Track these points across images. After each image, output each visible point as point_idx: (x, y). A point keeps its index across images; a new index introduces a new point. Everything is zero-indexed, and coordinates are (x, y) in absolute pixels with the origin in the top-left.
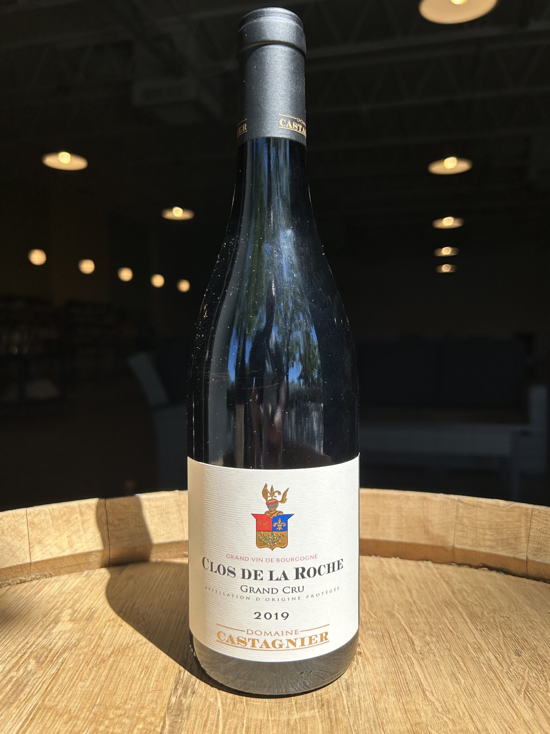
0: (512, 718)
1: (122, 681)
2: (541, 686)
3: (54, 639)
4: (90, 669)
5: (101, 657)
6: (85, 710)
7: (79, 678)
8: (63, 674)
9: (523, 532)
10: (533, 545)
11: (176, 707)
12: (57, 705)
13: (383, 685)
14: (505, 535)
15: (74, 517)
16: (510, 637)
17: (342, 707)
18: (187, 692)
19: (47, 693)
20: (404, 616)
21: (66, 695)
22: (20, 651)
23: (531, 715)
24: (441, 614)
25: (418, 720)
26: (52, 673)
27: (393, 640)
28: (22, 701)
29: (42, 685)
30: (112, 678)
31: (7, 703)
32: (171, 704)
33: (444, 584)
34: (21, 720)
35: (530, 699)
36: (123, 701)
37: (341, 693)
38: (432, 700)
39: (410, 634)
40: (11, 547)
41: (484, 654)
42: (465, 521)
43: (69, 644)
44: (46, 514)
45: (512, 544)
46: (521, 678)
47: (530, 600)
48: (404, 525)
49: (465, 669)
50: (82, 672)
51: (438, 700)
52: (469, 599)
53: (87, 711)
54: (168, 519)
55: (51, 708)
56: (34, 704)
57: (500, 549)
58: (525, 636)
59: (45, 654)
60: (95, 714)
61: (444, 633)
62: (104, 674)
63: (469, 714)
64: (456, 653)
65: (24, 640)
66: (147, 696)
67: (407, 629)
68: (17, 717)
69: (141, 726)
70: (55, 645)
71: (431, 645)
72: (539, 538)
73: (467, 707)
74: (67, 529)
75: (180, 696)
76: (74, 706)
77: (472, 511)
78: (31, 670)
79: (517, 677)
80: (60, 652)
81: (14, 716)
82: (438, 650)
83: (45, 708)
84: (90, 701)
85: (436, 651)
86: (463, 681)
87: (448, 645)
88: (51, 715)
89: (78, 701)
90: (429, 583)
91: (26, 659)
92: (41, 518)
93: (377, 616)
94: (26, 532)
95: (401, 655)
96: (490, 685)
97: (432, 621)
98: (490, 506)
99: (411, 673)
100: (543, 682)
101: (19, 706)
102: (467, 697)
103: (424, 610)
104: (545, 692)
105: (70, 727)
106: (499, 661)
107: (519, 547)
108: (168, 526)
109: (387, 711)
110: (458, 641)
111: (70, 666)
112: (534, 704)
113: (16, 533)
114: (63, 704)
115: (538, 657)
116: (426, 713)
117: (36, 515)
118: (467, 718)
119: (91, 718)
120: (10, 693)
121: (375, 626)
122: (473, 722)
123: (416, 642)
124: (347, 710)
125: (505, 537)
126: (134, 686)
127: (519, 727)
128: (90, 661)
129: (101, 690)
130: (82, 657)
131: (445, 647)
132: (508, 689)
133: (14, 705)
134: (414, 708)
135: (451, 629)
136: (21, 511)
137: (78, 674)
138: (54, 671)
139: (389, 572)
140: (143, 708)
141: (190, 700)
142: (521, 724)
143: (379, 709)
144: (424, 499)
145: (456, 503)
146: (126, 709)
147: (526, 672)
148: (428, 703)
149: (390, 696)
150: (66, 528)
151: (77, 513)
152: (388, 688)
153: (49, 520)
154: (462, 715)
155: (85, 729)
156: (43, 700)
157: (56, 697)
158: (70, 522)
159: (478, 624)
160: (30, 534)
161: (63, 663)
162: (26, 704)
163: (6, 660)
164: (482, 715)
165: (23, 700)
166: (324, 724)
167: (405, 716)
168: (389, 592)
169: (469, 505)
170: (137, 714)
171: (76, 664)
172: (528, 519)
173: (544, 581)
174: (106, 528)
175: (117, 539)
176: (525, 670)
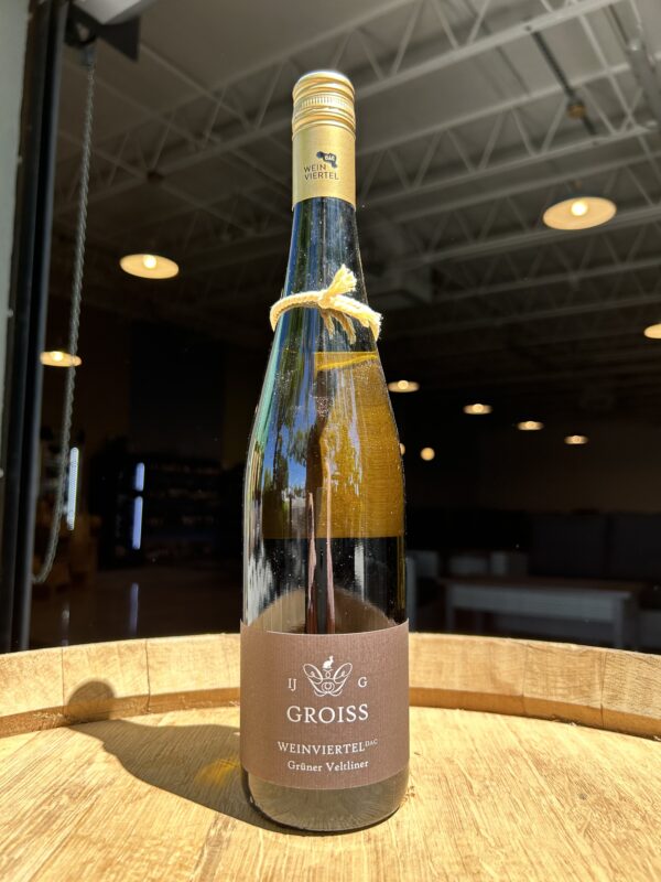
0: (568, 853)
1: (159, 816)
2: (603, 826)
3: (88, 778)
4: (126, 805)
5: (139, 793)
6: (120, 840)
7: (115, 812)
8: (97, 808)
9: (597, 678)
10: (607, 693)
11: (215, 838)
12: (90, 835)
14: (578, 681)
16: (576, 782)
17: (390, 841)
20: (463, 762)
21: (100, 827)
22: (52, 787)
23: (589, 850)
24: (505, 761)
25: (469, 854)
26: (86, 807)
27: (450, 784)
28: (54, 831)
29: (75, 817)
30: (149, 812)
31: (37, 833)
32: (209, 836)
34: (53, 846)
35: (590, 836)
36: (160, 833)
37: (390, 831)
38: (486, 836)
39: (469, 778)
40: (43, 688)
41: (546, 797)
42: (535, 668)
44: (82, 654)
45: (585, 691)
46: (583, 818)
47: (602, 749)
49: (524, 810)
50: (117, 807)
51: (492, 836)
52: (536, 748)
53: (122, 841)
54: (213, 664)
56: (67, 833)
57: (572, 697)
58: (592, 782)
59: (79, 790)
60: (131, 843)
61: (506, 778)
62: (140, 809)
63: (523, 849)
64: (517, 796)
65: (55, 778)
66: (184, 829)
67: (466, 773)
68: (48, 845)
70: (89, 783)
71: (491, 789)
72: (614, 684)
73: (522, 843)
74: (105, 672)
75: (220, 830)
76: (108, 837)
77: (542, 656)
78: (64, 805)
79: (579, 817)
80: (94, 789)
81: (46, 843)
82: (497, 793)
83: (78, 837)
84: (125, 832)
85: (495, 793)
86: (520, 820)
87: (509, 789)
88: (84, 843)
89: (113, 832)
90: (495, 734)
91: (58, 795)
92: (77, 658)
93: (434, 762)
94: (60, 673)
95: (457, 796)
96: (549, 824)
97: (494, 767)
98: (561, 651)
99: (466, 813)
100: (605, 822)
101: (51, 835)
102: (523, 835)
103: (486, 758)
104: (607, 831)
105: (104, 854)
106: (561, 804)
107: (593, 694)
109: (437, 846)
110: (519, 785)
111: (104, 802)
112: (594, 842)
113: (50, 673)
114: (98, 835)
115: (604, 801)
117: (72, 655)
118: (521, 851)
119: (126, 847)
120: (42, 824)
121: (431, 770)
122: (528, 856)
124: (395, 844)
125: (578, 684)
126: (171, 820)
127: (574, 861)
128: (126, 798)
129: (137, 822)
130: (117, 794)
131: (505, 790)
132: (567, 827)
133: (46, 834)
135: (514, 775)
136: (56, 650)
137: (113, 808)
138: (88, 805)
139: (451, 723)
140: (181, 839)
141: (230, 832)
142: (577, 858)
143: (428, 844)
145: (524, 647)
146: (163, 840)
147: (590, 813)
148: (481, 839)
149: (441, 833)
150: (103, 671)
151: (115, 654)
152: (440, 826)
153: (86, 661)
155: (120, 855)
156: (76, 831)
157: (90, 827)
158: (107, 664)
159: (543, 770)
160: (65, 676)
161: (97, 799)
162: (59, 833)
163: (37, 795)
166: (370, 855)
167: (455, 850)
168: (450, 740)
169: (539, 649)
170: (174, 844)
171: (112, 800)
172: (602, 664)
173: (621, 732)
174: (145, 672)
175: (158, 683)
176: (588, 812)
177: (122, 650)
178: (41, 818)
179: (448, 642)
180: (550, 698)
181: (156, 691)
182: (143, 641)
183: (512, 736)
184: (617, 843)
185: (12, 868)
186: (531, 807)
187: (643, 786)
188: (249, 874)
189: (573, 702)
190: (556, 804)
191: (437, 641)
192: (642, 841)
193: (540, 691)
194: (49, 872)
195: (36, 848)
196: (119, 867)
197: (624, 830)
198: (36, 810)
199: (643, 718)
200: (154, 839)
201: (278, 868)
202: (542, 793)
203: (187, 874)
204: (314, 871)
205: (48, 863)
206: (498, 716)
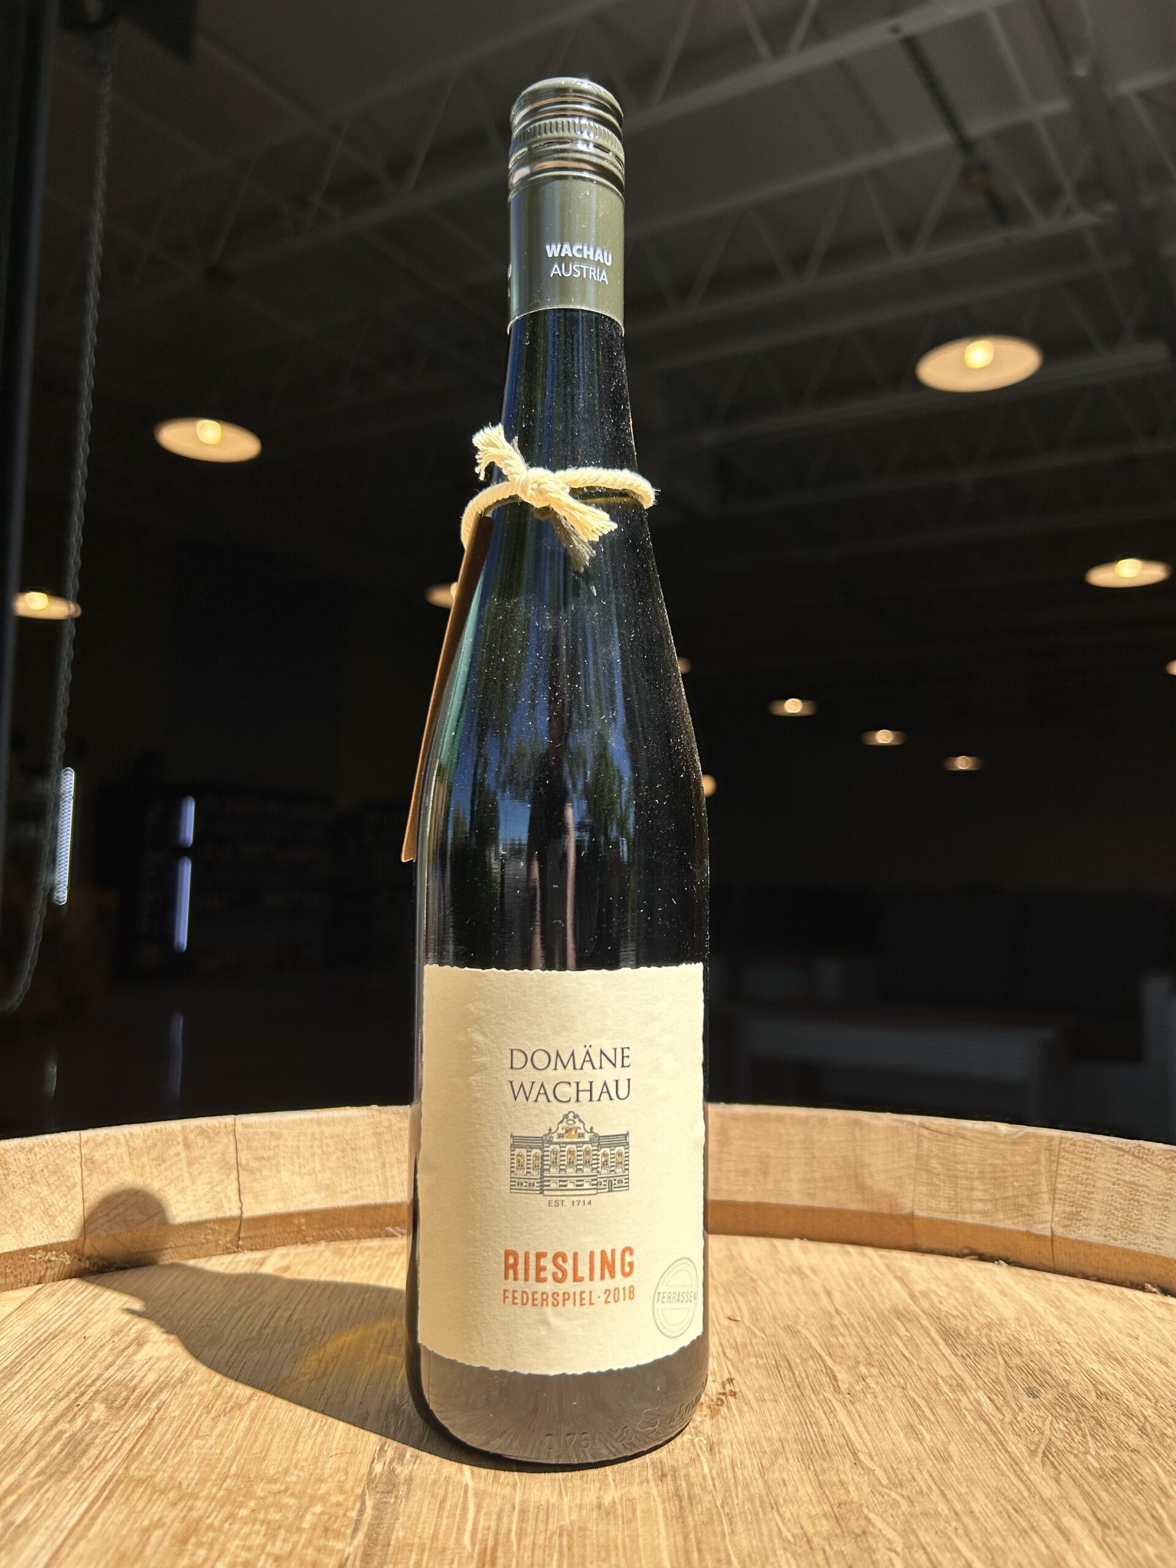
0: (1019, 1496)
1: (277, 1439)
2: (1074, 1445)
3: (139, 1371)
4: (213, 1419)
5: (234, 1400)
6: (209, 1484)
7: (194, 1433)
8: (160, 1427)
9: (1043, 1182)
10: (1062, 1208)
11: (384, 1479)
12: (152, 1476)
13: (778, 1445)
14: (1010, 1188)
15: (172, 1151)
16: (1018, 1367)
17: (700, 1478)
18: (405, 1455)
19: (131, 1457)
20: (817, 1334)
21: (170, 1461)
22: (73, 1389)
23: (1054, 1488)
24: (889, 1331)
25: (843, 1498)
26: (140, 1425)
27: (797, 1373)
28: (85, 1469)
29: (122, 1444)
30: (258, 1433)
31: (54, 1473)
32: (373, 1475)
33: (895, 1283)
34: (86, 1498)
35: (1052, 1463)
36: (281, 1469)
37: (699, 1456)
38: (870, 1466)
39: (829, 1362)
40: (47, 1206)
41: (969, 1394)
42: (934, 1165)
43: (168, 1379)
44: (118, 1143)
45: (1023, 1206)
46: (1037, 1432)
47: (1057, 1308)
48: (817, 1175)
49: (932, 1418)
50: (198, 1424)
51: (881, 1466)
52: (941, 1307)
53: (213, 1486)
54: (357, 1160)
55: (140, 1481)
56: (110, 1473)
57: (1001, 1216)
58: (1047, 1366)
59: (124, 1394)
60: (229, 1491)
61: (895, 1361)
62: (241, 1426)
63: (938, 1487)
64: (916, 1393)
65: (79, 1372)
66: (325, 1463)
67: (823, 1354)
68: (77, 1495)
69: (318, 1509)
70: (141, 1380)
71: (869, 1380)
72: (1074, 1193)
73: (936, 1478)
74: (159, 1176)
75: (391, 1463)
76: (186, 1478)
77: (947, 1145)
78: (98, 1421)
79: (1030, 1430)
80: (152, 1391)
81: (71, 1493)
82: (882, 1388)
83: (132, 1481)
84: (217, 1470)
85: (878, 1389)
86: (928, 1437)
87: (902, 1381)
88: (144, 1492)
89: (195, 1469)
90: (867, 1281)
91: (86, 1403)
92: (108, 1152)
93: (765, 1334)
94: (78, 1179)
95: (813, 1396)
96: (979, 1443)
97: (872, 1341)
98: (980, 1135)
99: (831, 1425)
100: (1077, 1438)
101: (81, 1477)
102: (935, 1462)
103: (856, 1324)
104: (1082, 1454)
105: (182, 1511)
106: (996, 1406)
107: (1037, 1211)
108: (355, 1173)
109: (785, 1485)
110: (919, 1373)
111: (173, 1415)
112: (1060, 1473)
113: (59, 1178)
114: (166, 1475)
115: (1070, 1400)
116: (859, 1489)
117: (99, 1145)
118: (935, 1494)
119: (222, 1497)
120: (61, 1456)
121: (761, 1349)
122: (948, 1500)
123: (842, 1375)
124: (710, 1482)
125: (1010, 1194)
126: (300, 1446)
127: (1031, 1508)
128: (213, 1407)
129: (238, 1451)
130: (196, 1400)
131: (895, 1383)
132: (1012, 1448)
133: (71, 1476)
134: (836, 1479)
135: (907, 1355)
136: (70, 1137)
137: (190, 1426)
138: (143, 1421)
139: (788, 1263)
140: (321, 1480)
141: (410, 1468)
142: (1035, 1503)
143: (770, 1482)
144: (856, 1122)
145: (916, 1129)
146: (288, 1483)
147: (1048, 1422)
148: (862, 1472)
149: (791, 1461)
150: (156, 1174)
151: (178, 1143)
152: (787, 1449)
153: (124, 1157)
154: (925, 1489)
155: (211, 1514)
156: (126, 1468)
157: (151, 1463)
158: (164, 1161)
159: (959, 1347)
160: (86, 1182)
161: (159, 1409)
162: (94, 1474)
163: (47, 1403)
164: (963, 1490)
165: (86, 1467)
166: (667, 1504)
167: (819, 1492)
168: (789, 1296)
169: (941, 1133)
170: (309, 1491)
171: (186, 1411)
172: (1053, 1158)
173: (1086, 1277)
174: (234, 1175)
175: (256, 1197)
176: (1044, 1420)
177: (191, 1137)
178: (58, 1446)
179: (780, 1119)
180: (960, 1218)
181: (253, 1210)
182: (229, 1119)
183: (896, 1284)
184: (1101, 1475)
185: (12, 1540)
186: (942, 1411)
187: (1136, 1373)
188: (452, 1543)
189: (1001, 1225)
190: (988, 1407)
191: (758, 1118)
192: (1146, 1471)
193: (943, 1206)
194: (82, 1547)
195: (54, 1502)
196: (211, 1535)
197: (1111, 1452)
198: (47, 1431)
199: (1126, 1252)
200: (272, 1481)
201: (503, 1530)
202: (961, 1387)
203: (339, 1545)
204: (570, 1536)
205: (80, 1528)
206: (870, 1251)
